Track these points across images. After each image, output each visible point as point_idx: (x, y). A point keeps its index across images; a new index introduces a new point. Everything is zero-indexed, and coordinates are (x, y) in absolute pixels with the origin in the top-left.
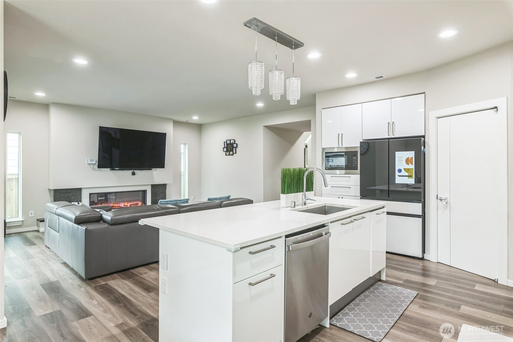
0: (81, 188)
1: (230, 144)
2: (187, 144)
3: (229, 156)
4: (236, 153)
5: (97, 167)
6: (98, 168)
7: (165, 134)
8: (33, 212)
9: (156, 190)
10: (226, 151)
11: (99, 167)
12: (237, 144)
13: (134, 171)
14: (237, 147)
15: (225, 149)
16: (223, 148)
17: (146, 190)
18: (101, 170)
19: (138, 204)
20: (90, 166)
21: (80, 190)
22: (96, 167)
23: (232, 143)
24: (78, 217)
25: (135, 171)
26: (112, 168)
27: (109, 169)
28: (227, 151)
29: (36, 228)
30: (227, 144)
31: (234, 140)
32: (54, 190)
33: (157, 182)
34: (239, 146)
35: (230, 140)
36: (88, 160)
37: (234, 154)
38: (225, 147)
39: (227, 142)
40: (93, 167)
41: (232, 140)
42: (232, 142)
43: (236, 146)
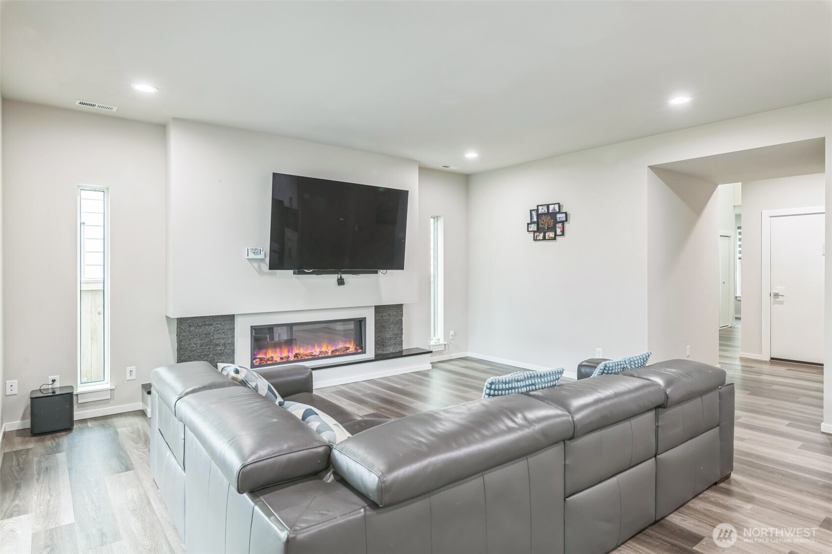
0: (234, 315)
1: (548, 214)
2: (442, 218)
3: (544, 242)
4: (563, 234)
5: (268, 268)
6: (270, 269)
7: (406, 193)
8: (133, 368)
9: (382, 317)
10: (535, 229)
11: (272, 266)
12: (566, 213)
13: (341, 277)
14: (566, 220)
15: (533, 227)
16: (528, 224)
17: (365, 318)
18: (275, 274)
19: (348, 348)
20: (252, 265)
21: (231, 318)
22: (265, 266)
23: (554, 213)
24: (249, 467)
25: (344, 276)
26: (300, 269)
27: (292, 271)
28: (539, 230)
29: (139, 406)
30: (538, 215)
31: (559, 204)
32: (177, 319)
33: (387, 300)
34: (571, 219)
35: (548, 206)
36: (249, 250)
37: (558, 238)
38: (532, 223)
39: (537, 210)
40: (260, 267)
41: (554, 204)
42: (554, 209)
43: (564, 219)
